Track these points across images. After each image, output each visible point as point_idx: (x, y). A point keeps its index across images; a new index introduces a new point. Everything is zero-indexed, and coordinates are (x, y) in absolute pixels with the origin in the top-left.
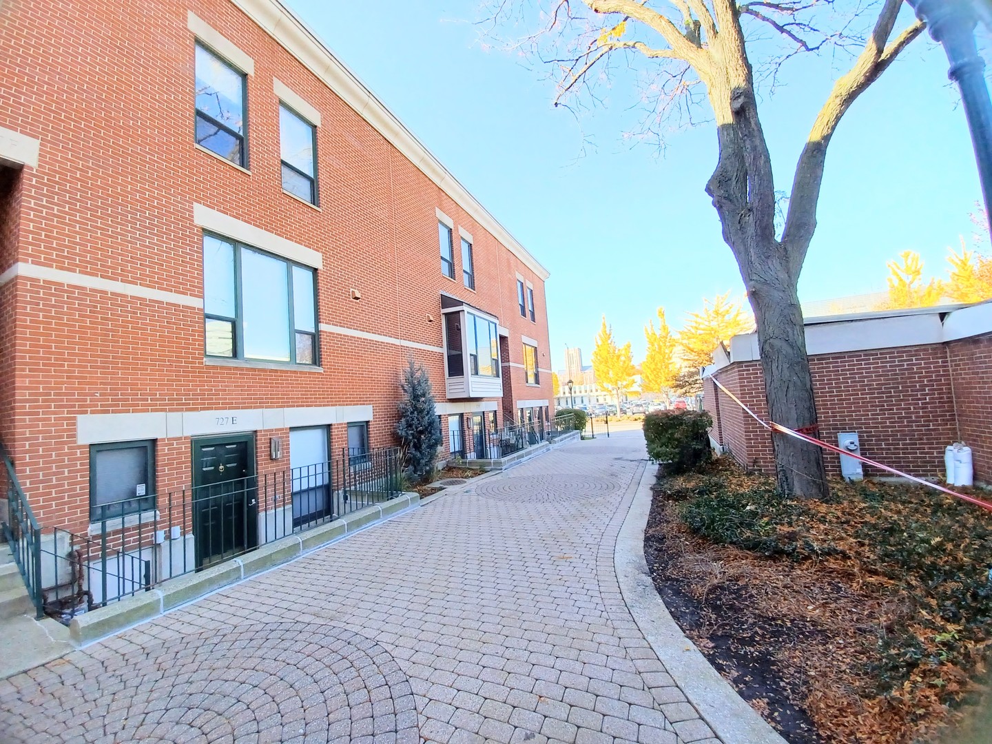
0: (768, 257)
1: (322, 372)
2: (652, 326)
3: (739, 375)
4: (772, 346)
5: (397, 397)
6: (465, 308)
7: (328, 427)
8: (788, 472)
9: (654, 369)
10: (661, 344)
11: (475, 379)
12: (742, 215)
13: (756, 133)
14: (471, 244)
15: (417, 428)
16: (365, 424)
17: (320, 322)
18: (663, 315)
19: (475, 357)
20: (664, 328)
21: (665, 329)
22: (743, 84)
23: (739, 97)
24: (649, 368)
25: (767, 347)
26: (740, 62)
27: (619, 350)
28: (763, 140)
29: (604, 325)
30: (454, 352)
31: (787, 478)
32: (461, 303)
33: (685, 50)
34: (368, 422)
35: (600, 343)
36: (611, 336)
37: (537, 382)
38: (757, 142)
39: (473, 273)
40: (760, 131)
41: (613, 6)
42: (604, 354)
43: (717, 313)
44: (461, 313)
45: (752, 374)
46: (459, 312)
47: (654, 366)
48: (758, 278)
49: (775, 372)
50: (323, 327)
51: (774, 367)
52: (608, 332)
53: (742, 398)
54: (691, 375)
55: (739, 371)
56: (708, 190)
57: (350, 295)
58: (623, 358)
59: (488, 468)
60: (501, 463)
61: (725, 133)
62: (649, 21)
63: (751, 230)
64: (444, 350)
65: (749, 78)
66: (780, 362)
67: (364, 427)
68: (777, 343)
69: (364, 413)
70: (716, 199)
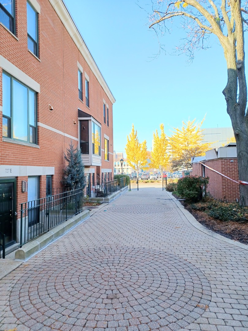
0: (243, 122)
1: (39, 148)
2: (157, 133)
3: (221, 163)
4: (242, 154)
5: (62, 163)
6: (92, 118)
7: (39, 177)
8: (245, 198)
9: (157, 156)
10: (162, 143)
11: (93, 156)
12: (235, 105)
13: (244, 78)
14: (88, 82)
15: (76, 180)
16: (51, 176)
17: (39, 121)
18: (163, 128)
19: (93, 145)
20: (163, 134)
21: (163, 136)
22: (242, 60)
23: (240, 64)
24: (155, 155)
25: (240, 154)
26: (242, 51)
27: (140, 144)
28: (245, 81)
29: (133, 130)
30: (83, 142)
31: (244, 200)
32: (90, 116)
33: (219, 34)
34: (52, 176)
35: (130, 139)
36: (137, 137)
37: (108, 159)
38: (244, 81)
39: (89, 98)
40: (245, 77)
41: (192, 3)
42: (132, 146)
43: (188, 130)
44: (89, 121)
45: (226, 163)
46: (88, 120)
47: (157, 155)
48: (239, 129)
49: (243, 163)
50: (40, 124)
51: (242, 161)
52: (135, 134)
53: (222, 172)
54: (181, 161)
55: (222, 161)
56: (223, 92)
57: (48, 107)
58: (142, 149)
59: (101, 202)
60: (108, 199)
61: (231, 72)
62: (207, 16)
63: (238, 112)
64: (78, 140)
65: (244, 58)
66: (244, 160)
67: (50, 178)
68: (244, 153)
69: (51, 170)
70: (227, 97)
